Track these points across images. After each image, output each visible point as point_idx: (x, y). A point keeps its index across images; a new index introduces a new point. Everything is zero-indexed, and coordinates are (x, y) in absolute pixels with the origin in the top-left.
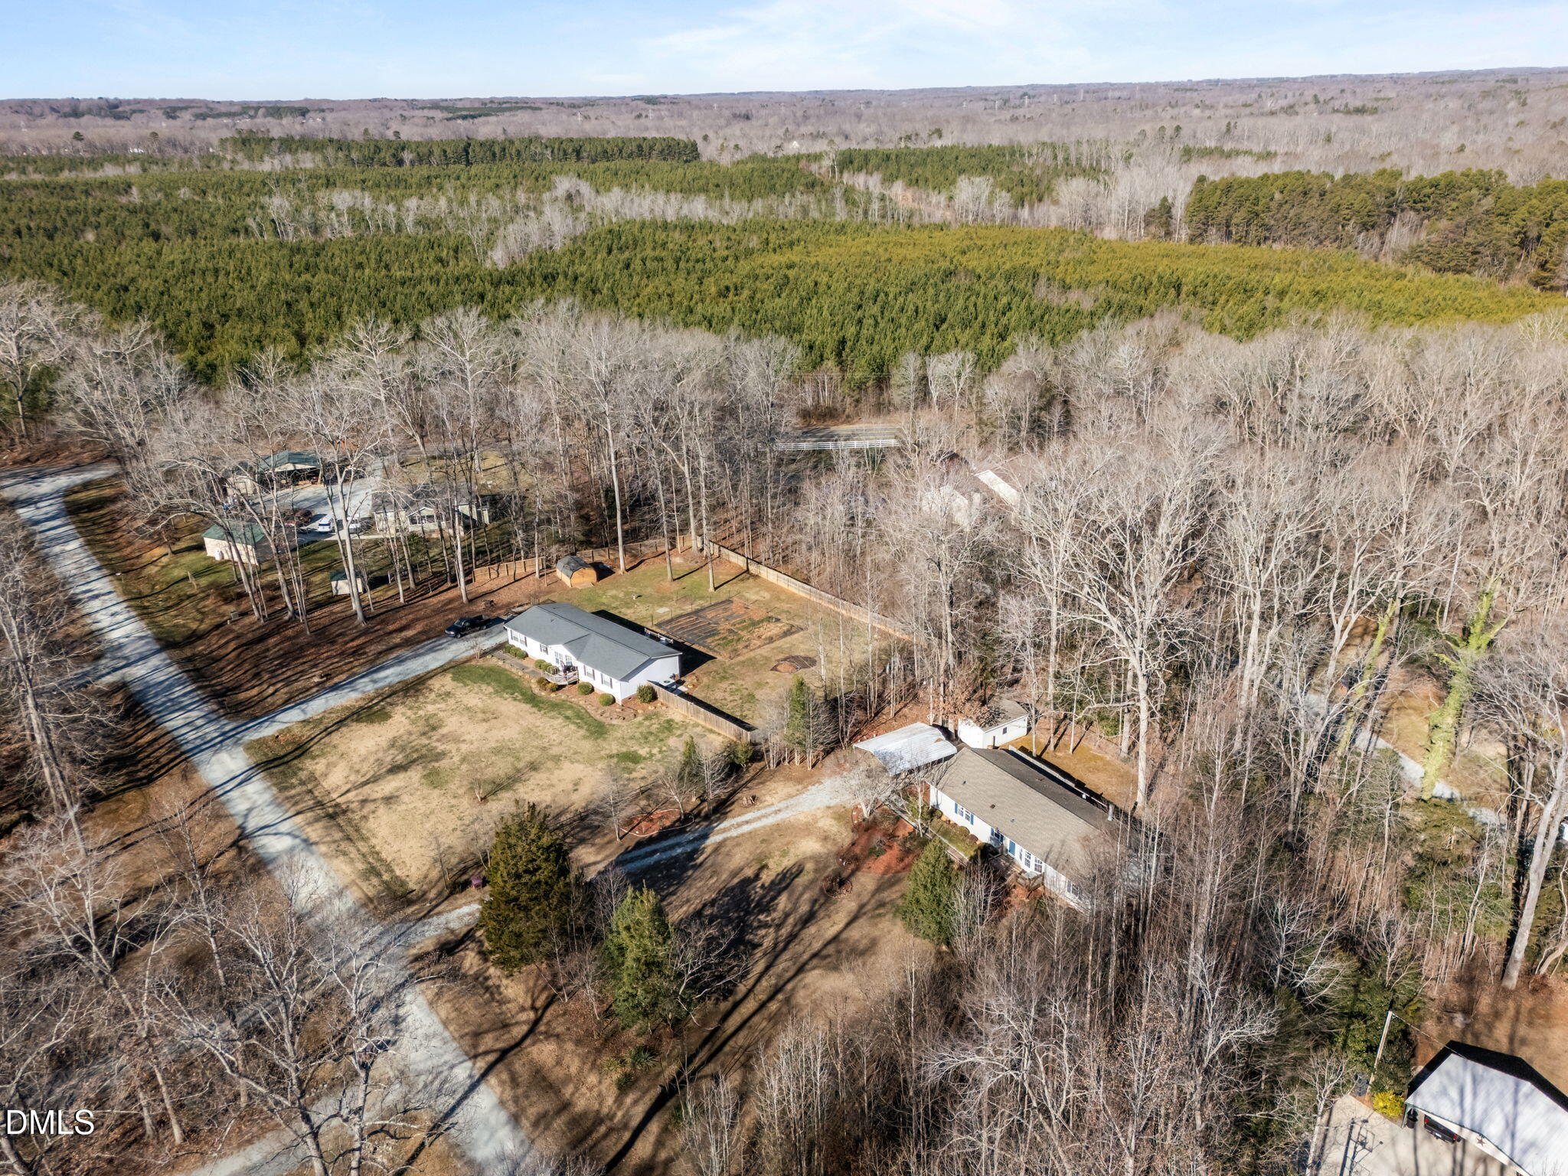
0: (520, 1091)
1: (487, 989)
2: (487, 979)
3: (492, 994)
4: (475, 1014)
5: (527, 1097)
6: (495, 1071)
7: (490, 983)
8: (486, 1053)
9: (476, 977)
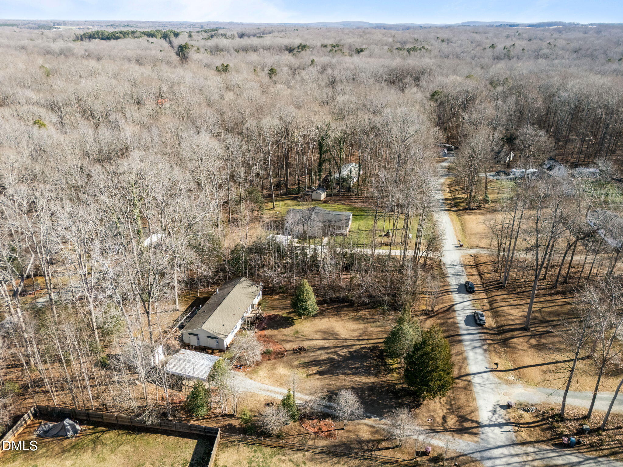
0: (460, 364)
1: (451, 405)
2: (449, 409)
3: (450, 402)
4: (462, 397)
5: (459, 362)
6: (465, 374)
7: (448, 407)
8: (465, 381)
9: (453, 413)
